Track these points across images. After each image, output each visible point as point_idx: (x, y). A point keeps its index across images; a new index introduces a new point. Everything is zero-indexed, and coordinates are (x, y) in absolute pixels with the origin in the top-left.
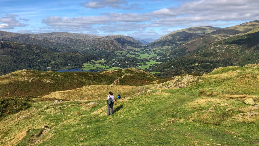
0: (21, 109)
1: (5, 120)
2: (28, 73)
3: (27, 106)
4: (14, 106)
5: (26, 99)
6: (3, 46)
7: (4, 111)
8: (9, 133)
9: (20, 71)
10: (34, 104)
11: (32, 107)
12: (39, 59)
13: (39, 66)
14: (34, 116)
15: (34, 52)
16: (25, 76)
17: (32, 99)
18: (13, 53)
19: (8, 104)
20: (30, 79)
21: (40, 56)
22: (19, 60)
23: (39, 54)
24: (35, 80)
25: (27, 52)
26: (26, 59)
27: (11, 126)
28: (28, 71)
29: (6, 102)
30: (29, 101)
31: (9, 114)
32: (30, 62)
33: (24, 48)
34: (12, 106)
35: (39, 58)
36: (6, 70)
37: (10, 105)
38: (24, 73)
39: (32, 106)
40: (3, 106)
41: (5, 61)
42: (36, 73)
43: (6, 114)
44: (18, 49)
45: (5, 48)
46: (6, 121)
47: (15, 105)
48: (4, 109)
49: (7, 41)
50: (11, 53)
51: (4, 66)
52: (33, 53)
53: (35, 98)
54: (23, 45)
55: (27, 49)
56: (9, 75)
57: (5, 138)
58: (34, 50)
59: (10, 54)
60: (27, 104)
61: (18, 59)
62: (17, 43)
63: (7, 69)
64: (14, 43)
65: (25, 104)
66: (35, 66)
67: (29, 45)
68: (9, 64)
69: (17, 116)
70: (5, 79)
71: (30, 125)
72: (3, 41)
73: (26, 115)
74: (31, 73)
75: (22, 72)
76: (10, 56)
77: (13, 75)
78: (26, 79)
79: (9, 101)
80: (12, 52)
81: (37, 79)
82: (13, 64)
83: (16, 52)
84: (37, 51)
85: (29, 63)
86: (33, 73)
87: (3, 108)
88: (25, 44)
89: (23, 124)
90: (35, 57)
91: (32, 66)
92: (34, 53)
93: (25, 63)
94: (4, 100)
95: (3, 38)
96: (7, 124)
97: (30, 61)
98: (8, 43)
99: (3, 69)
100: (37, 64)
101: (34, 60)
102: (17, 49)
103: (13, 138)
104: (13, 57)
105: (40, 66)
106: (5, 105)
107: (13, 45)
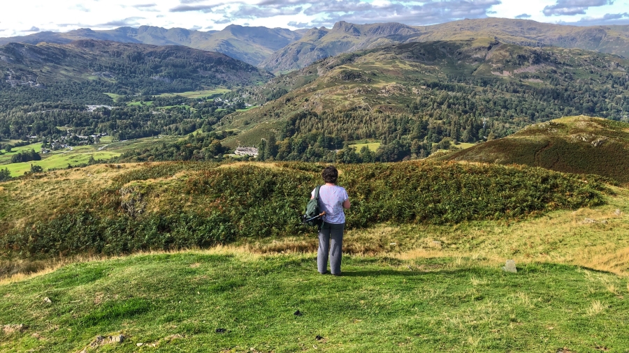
0: (582, 202)
1: (548, 218)
2: (591, 125)
3: (596, 200)
4: (568, 193)
5: (595, 184)
6: (538, 60)
7: (547, 199)
8: (560, 246)
9: (572, 119)
10: (615, 199)
11: (609, 206)
12: (622, 92)
13: (618, 111)
14: (618, 225)
15: (610, 74)
16: (582, 131)
17: (607, 186)
18: (556, 76)
19: (555, 186)
20: (594, 139)
21: (624, 84)
22: (569, 93)
23: (623, 79)
24: (607, 144)
25: (592, 72)
26: (587, 91)
27: (564, 234)
28: (592, 121)
29: (551, 182)
30: (602, 189)
31: (556, 208)
32: (595, 99)
33: (586, 63)
34: (563, 192)
35: (621, 90)
36: (536, 113)
37: (560, 189)
38: (582, 125)
39: (609, 202)
40: (546, 188)
41: (537, 94)
42: (611, 128)
43: (551, 206)
44: (571, 66)
45: (541, 62)
46: (550, 222)
47: (569, 191)
48: (548, 195)
49: (548, 46)
50: (553, 74)
51: (533, 105)
52: (608, 77)
53: (616, 185)
54: (583, 57)
55: (592, 66)
56: (546, 126)
57: (552, 253)
58: (611, 69)
59: (550, 77)
60: (597, 195)
61: (566, 90)
62: (570, 52)
63: (538, 112)
64: (563, 50)
65: (592, 196)
66: (607, 109)
67: (599, 55)
68: (545, 100)
69: (575, 217)
70: (537, 133)
71: (610, 244)
72: (539, 46)
73: (598, 219)
74: (600, 126)
75: (575, 120)
76: (548, 83)
77: (554, 125)
78: (584, 139)
79: (558, 181)
80: (555, 72)
81: (613, 141)
82: (552, 101)
83: (565, 73)
84: (620, 71)
85: (592, 101)
86: (604, 126)
87: (544, 191)
88: (590, 53)
89: (592, 238)
90: (609, 86)
91: (597, 109)
92: (610, 76)
93: (581, 101)
94: (549, 177)
95: (540, 40)
96: (554, 227)
97: (595, 96)
98: (549, 50)
99: (529, 111)
100: (614, 104)
101: (607, 95)
102: (567, 65)
103: (571, 259)
104: (556, 85)
105: (621, 111)
106: (549, 187)
107: (561, 55)
